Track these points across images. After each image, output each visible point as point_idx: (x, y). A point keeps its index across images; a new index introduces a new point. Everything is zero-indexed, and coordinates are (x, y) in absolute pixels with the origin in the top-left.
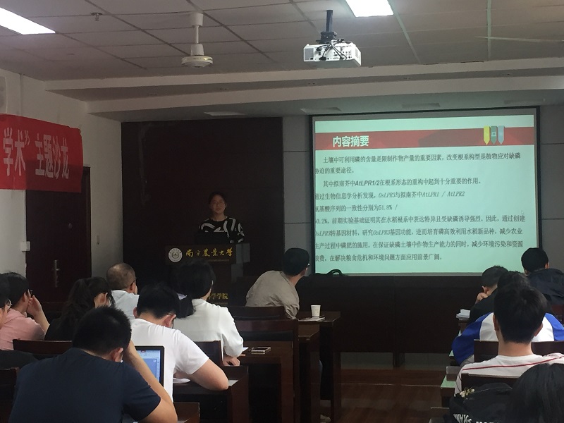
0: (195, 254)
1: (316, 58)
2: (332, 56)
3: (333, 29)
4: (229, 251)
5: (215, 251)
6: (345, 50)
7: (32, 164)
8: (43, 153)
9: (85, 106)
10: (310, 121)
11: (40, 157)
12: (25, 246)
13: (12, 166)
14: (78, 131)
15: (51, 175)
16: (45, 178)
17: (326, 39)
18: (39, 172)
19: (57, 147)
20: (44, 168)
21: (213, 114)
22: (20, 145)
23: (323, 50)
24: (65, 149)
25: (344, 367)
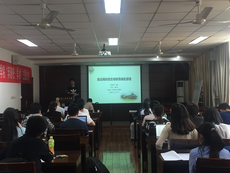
0: (63, 99)
1: (102, 54)
2: (105, 54)
3: (105, 48)
4: (71, 98)
5: (68, 98)
6: (108, 53)
7: (22, 77)
8: (24, 74)
9: (32, 62)
10: (87, 66)
11: (24, 75)
12: (21, 97)
13: (18, 77)
14: (31, 68)
15: (26, 79)
16: (25, 80)
17: (104, 50)
18: (24, 79)
19: (27, 72)
20: (24, 78)
21: (64, 64)
22: (20, 72)
23: (103, 53)
24: (28, 73)
25: (103, 125)
